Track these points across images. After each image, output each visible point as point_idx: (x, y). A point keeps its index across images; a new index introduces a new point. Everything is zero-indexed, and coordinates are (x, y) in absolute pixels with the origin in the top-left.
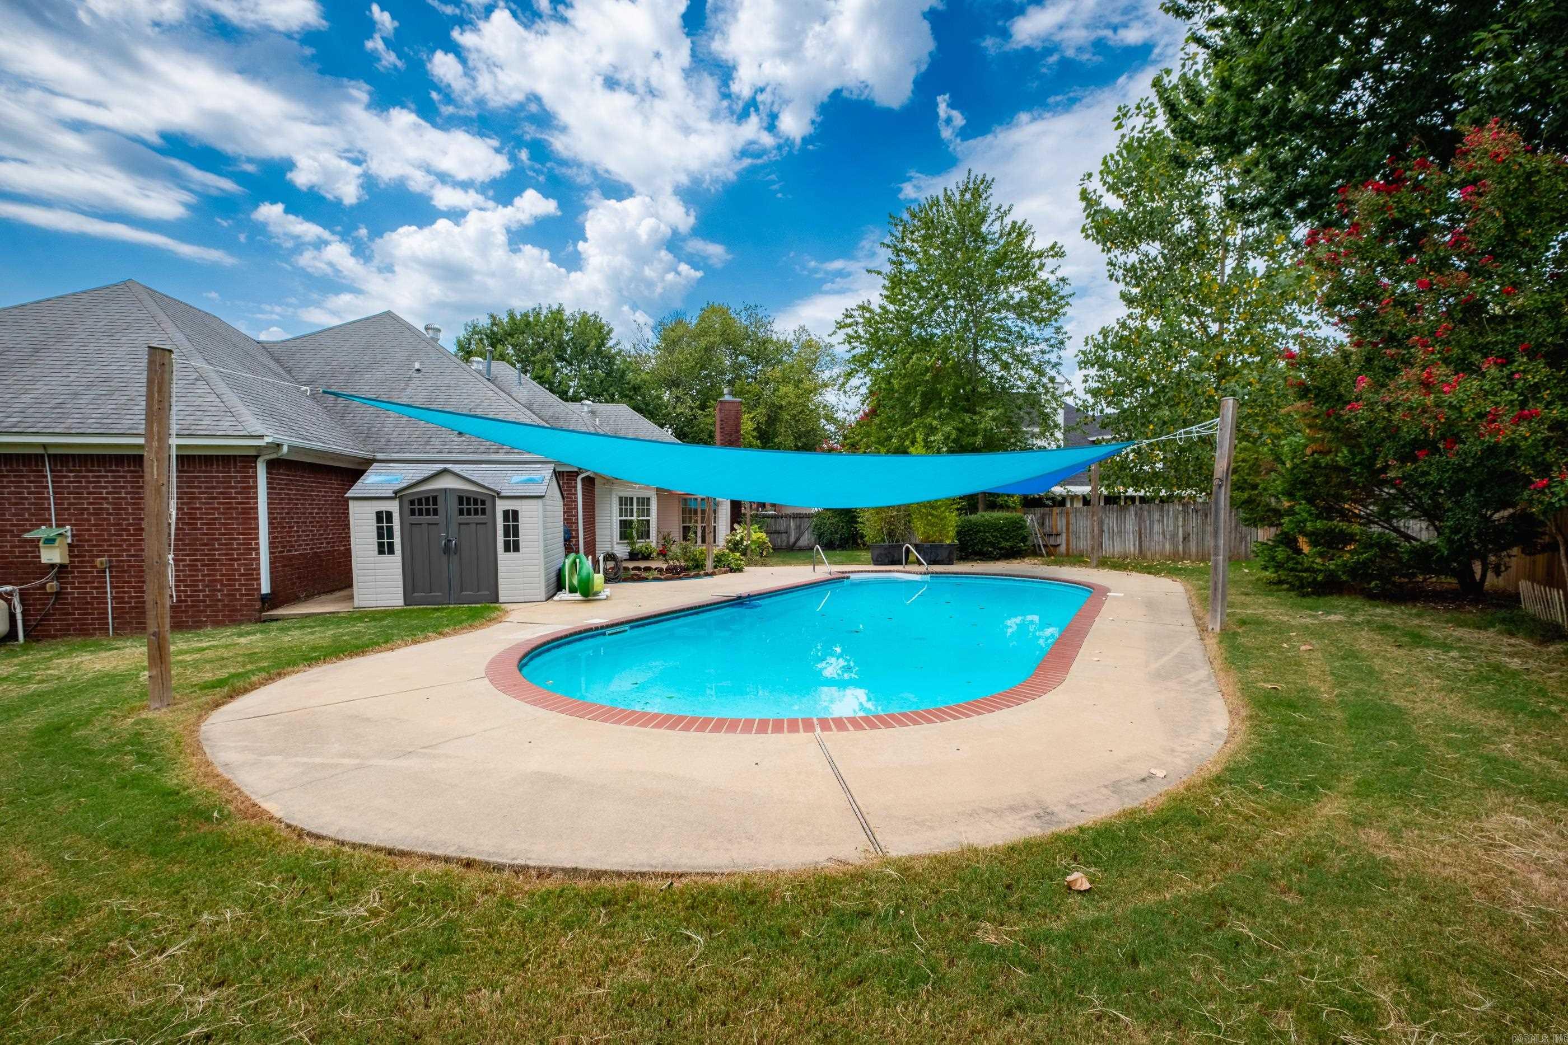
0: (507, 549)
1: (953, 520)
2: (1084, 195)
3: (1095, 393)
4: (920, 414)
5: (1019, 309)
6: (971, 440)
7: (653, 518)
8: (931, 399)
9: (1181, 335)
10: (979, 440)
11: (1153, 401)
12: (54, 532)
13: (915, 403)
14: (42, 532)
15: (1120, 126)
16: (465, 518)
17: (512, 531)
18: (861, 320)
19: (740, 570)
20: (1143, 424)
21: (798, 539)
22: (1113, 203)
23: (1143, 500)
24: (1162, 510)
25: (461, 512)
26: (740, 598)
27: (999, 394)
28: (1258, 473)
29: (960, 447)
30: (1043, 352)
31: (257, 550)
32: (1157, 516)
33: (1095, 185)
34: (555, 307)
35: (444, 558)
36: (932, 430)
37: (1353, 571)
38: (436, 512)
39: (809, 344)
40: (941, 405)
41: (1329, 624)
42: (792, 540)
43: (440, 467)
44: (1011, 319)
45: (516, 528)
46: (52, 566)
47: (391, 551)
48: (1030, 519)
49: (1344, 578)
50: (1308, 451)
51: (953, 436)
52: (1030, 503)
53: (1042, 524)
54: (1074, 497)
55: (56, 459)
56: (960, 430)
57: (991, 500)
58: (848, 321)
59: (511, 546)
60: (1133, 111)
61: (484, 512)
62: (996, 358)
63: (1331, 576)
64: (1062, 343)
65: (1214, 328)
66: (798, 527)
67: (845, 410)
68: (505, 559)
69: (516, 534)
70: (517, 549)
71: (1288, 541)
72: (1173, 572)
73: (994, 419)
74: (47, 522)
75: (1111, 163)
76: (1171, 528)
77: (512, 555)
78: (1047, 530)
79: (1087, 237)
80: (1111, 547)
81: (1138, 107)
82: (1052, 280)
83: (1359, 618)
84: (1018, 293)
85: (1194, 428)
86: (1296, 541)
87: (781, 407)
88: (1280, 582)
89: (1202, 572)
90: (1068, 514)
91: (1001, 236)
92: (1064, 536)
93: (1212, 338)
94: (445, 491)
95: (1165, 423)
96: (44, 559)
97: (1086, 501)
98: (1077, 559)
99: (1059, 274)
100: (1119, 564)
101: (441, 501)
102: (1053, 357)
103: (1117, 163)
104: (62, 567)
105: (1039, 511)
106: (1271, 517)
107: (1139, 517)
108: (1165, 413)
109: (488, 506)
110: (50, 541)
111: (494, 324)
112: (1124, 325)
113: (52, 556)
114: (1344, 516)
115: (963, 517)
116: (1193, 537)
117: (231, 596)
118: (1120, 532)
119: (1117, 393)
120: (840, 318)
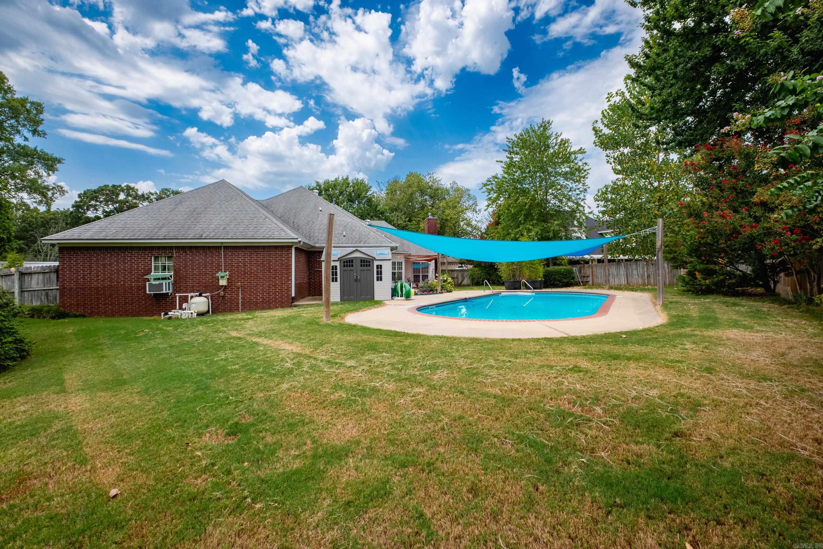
0: (378, 280)
1: (541, 270)
2: (594, 129)
3: (603, 213)
4: (523, 224)
5: (565, 176)
6: (547, 234)
7: (403, 271)
8: (528, 216)
9: (640, 189)
10: (551, 235)
11: (630, 216)
12: (223, 274)
13: (521, 218)
14: (220, 274)
15: (609, 101)
16: (363, 268)
17: (380, 273)
18: (494, 182)
19: (450, 291)
20: (626, 227)
21: (462, 282)
22: (606, 131)
23: (626, 260)
24: (637, 264)
25: (361, 266)
26: (466, 299)
27: (558, 213)
28: (677, 247)
29: (544, 238)
30: (578, 194)
31: (291, 280)
32: (634, 267)
33: (600, 126)
34: (345, 177)
35: (355, 283)
36: (529, 231)
37: (716, 284)
38: (352, 266)
39: (457, 190)
40: (532, 220)
41: (705, 302)
42: (460, 281)
43: (354, 249)
44: (562, 181)
45: (381, 272)
46: (222, 286)
47: (336, 281)
48: (575, 269)
49: (713, 287)
50: (697, 237)
51: (539, 233)
52: (572, 263)
53: (580, 272)
54: (593, 260)
55: (225, 247)
56: (542, 230)
57: (554, 261)
58: (488, 183)
59: (380, 279)
60: (614, 94)
61: (369, 266)
62: (556, 197)
63: (708, 286)
64: (586, 190)
65: (656, 184)
66: (462, 275)
67: (476, 221)
68: (376, 283)
69: (381, 274)
70: (381, 280)
71: (691, 274)
72: (643, 290)
73: (557, 225)
74: (221, 270)
75: (605, 113)
76: (641, 272)
77: (379, 282)
78: (583, 274)
79: (596, 146)
80: (614, 281)
81: (617, 93)
82: (580, 164)
83: (717, 300)
84: (565, 169)
85: (648, 230)
86: (695, 274)
87: (446, 220)
88: (688, 291)
89: (656, 290)
90: (592, 267)
91: (556, 145)
92: (591, 277)
93: (655, 188)
94: (356, 258)
95: (636, 226)
96: (220, 284)
97: (599, 261)
98: (600, 286)
99: (584, 161)
100: (619, 288)
101: (354, 261)
102: (581, 196)
103: (608, 113)
104: (225, 286)
105: (578, 266)
106: (683, 264)
107: (626, 267)
108: (635, 221)
109: (371, 264)
110: (223, 277)
111: (317, 186)
112: (615, 183)
113: (223, 282)
114: (716, 263)
115: (546, 268)
116: (652, 276)
117: (281, 297)
118: (617, 275)
119: (614, 212)
120: (485, 182)
